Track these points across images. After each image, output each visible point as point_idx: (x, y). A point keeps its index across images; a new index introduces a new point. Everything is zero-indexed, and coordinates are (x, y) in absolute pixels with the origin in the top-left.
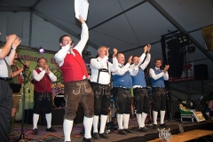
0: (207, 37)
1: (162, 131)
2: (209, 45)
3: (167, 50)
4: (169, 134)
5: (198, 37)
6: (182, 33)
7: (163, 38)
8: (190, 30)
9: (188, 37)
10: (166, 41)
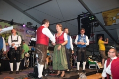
0: (105, 18)
1: (81, 74)
2: (106, 23)
3: (81, 24)
4: (85, 76)
5: (100, 17)
6: (90, 14)
7: (79, 17)
8: (95, 13)
9: (95, 17)
10: (81, 19)
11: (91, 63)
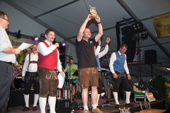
0: (158, 26)
1: (123, 110)
2: (159, 33)
3: (121, 36)
5: (149, 25)
6: (135, 20)
7: (118, 25)
8: (142, 18)
9: (141, 25)
10: (121, 27)
11: (138, 93)
